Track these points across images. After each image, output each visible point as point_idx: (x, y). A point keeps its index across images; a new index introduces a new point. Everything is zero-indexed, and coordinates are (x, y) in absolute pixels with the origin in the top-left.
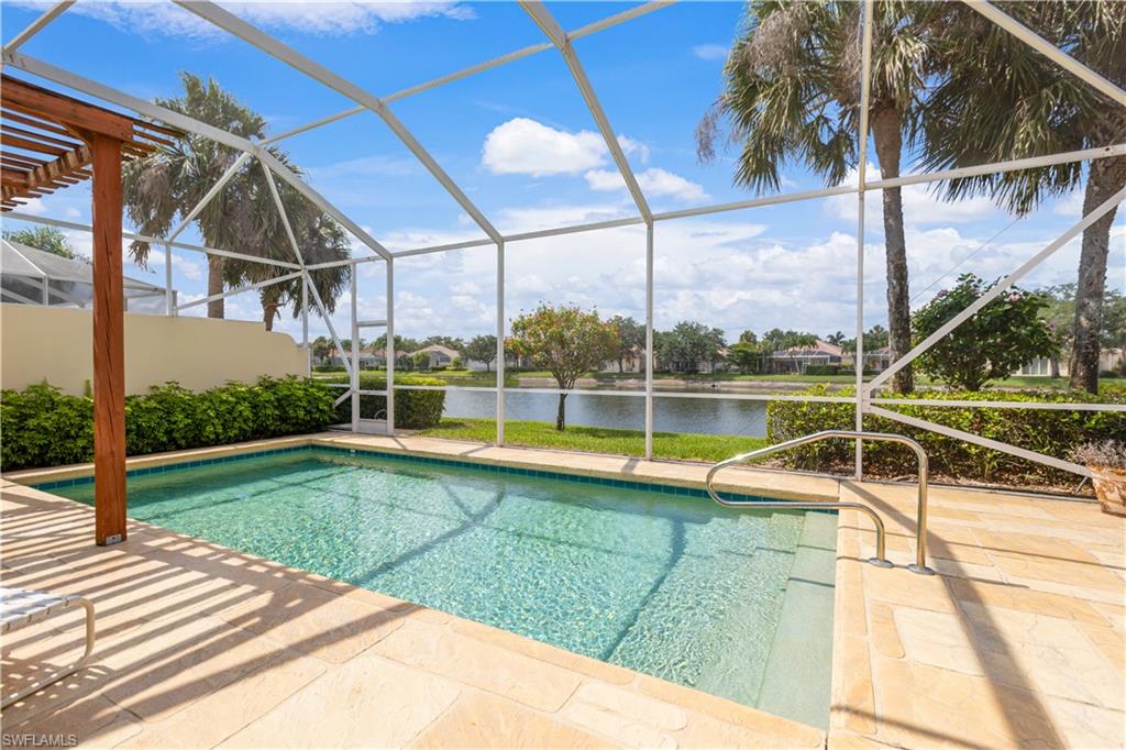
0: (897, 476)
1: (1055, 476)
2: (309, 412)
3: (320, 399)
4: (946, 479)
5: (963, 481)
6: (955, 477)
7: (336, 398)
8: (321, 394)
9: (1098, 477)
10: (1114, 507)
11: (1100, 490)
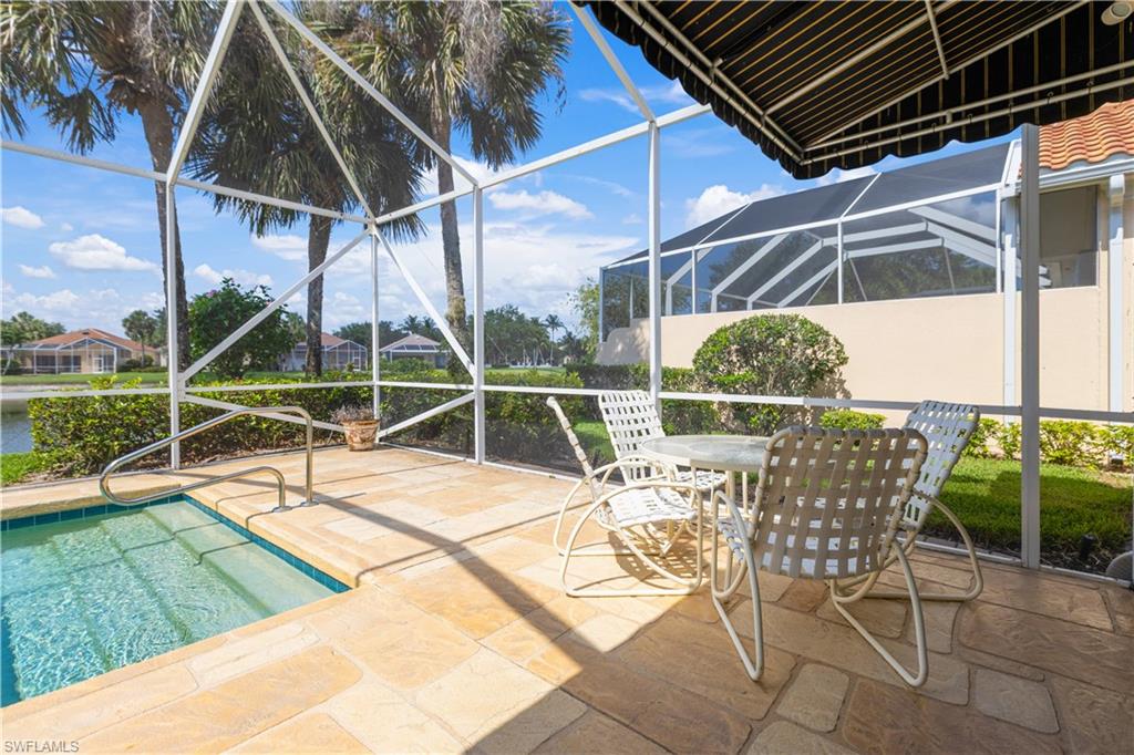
0: (203, 459)
1: (321, 435)
4: (245, 453)
5: (258, 451)
6: (251, 451)
9: (347, 429)
10: (357, 446)
11: (350, 437)
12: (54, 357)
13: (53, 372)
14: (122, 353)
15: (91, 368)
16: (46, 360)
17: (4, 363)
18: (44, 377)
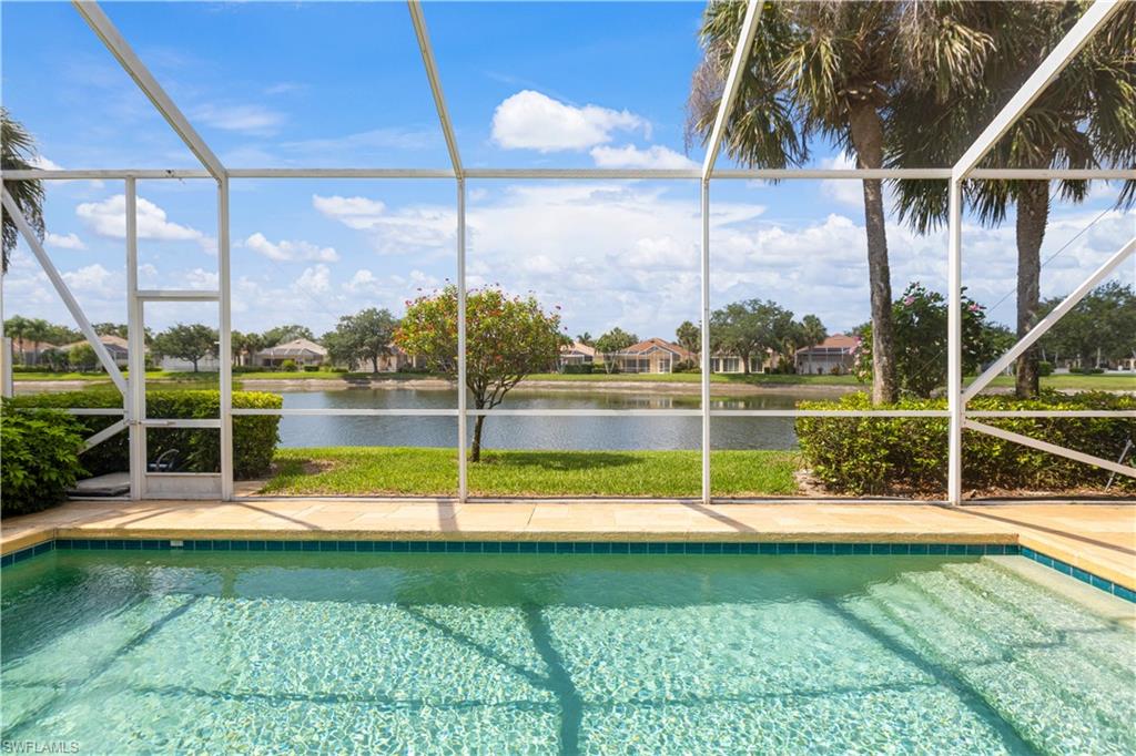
2: (34, 471)
3: (58, 441)
7: (86, 435)
8: (58, 431)
12: (635, 361)
13: (635, 372)
14: (676, 357)
15: (656, 370)
16: (631, 363)
17: (610, 365)
18: (631, 376)
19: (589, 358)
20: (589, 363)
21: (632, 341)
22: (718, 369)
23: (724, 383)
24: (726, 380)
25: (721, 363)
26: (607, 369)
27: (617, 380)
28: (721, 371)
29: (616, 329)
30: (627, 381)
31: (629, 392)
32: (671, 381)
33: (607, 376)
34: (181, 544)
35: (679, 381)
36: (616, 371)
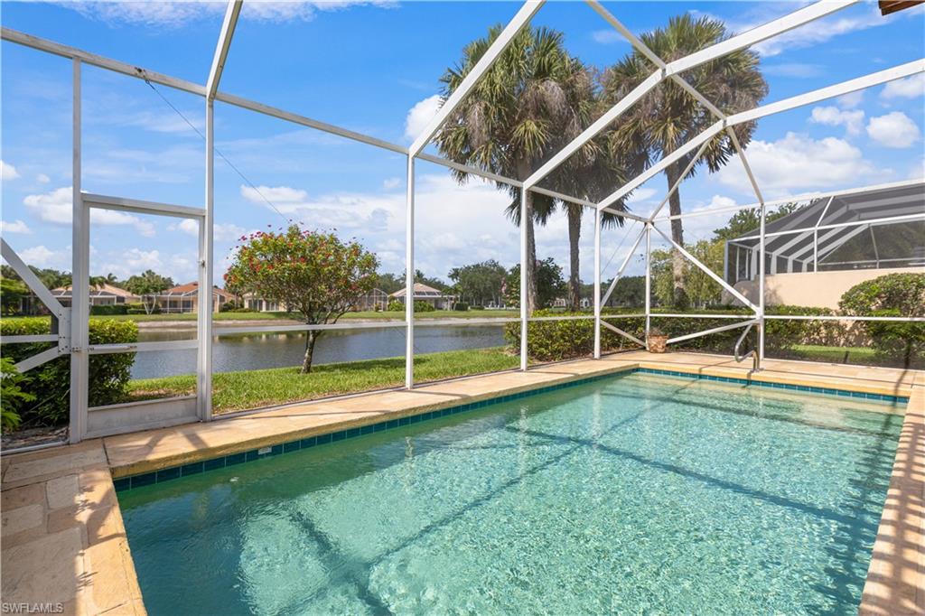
12: (176, 302)
13: (179, 312)
16: (174, 303)
17: (151, 306)
18: (176, 316)
19: (121, 299)
20: (122, 304)
21: (167, 284)
22: (261, 308)
23: (271, 319)
24: (272, 317)
25: (264, 303)
26: (147, 310)
27: (161, 320)
28: (264, 310)
29: (149, 272)
30: (173, 320)
31: (175, 330)
32: (221, 319)
33: (148, 317)
34: (269, 450)
35: (229, 319)
36: (157, 312)
